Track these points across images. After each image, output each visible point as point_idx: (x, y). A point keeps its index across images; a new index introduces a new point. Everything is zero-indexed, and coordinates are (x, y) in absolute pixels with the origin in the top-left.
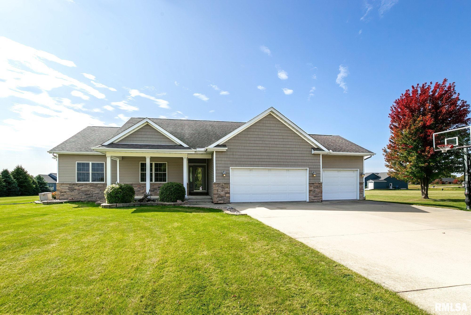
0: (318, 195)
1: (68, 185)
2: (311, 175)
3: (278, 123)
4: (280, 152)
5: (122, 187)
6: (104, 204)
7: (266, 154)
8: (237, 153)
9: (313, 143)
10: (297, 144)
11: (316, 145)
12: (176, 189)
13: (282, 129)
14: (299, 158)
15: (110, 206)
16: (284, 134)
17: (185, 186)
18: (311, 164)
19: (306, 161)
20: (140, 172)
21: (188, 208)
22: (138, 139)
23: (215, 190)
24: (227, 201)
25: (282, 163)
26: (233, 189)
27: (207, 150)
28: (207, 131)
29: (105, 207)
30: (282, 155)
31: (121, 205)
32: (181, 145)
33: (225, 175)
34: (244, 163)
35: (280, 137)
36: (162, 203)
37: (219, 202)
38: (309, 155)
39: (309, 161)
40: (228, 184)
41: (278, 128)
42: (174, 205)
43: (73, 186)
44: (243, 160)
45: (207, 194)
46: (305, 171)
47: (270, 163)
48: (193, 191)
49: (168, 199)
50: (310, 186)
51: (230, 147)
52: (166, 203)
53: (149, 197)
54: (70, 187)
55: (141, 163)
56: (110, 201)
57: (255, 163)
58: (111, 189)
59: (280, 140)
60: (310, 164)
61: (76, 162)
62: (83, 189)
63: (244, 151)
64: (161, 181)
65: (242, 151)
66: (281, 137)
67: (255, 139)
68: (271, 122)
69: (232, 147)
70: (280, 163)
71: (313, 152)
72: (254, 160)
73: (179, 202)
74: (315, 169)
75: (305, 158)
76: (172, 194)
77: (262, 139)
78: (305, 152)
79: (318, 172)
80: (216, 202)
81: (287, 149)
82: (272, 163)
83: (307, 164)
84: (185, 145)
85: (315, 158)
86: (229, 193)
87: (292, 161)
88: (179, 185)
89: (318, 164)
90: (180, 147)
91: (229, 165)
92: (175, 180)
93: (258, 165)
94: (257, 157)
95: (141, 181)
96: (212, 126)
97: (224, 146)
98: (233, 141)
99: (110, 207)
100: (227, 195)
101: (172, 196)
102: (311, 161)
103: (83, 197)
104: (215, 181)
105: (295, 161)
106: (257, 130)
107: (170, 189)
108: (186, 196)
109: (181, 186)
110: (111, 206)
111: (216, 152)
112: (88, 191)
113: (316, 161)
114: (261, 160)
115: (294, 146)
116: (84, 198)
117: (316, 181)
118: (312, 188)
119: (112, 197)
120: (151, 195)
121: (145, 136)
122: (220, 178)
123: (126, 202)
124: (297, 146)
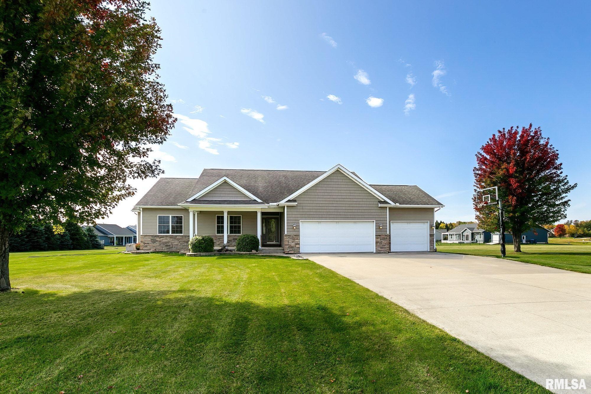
0: (385, 246)
1: (151, 237)
2: (378, 228)
3: (345, 178)
4: (347, 205)
5: (204, 238)
6: (189, 253)
7: (334, 208)
8: (307, 208)
9: (379, 196)
10: (364, 197)
11: (383, 199)
12: (251, 240)
13: (349, 184)
14: (365, 211)
15: (195, 254)
16: (351, 189)
17: (259, 237)
18: (378, 216)
19: (373, 214)
20: (216, 225)
21: (262, 256)
22: (217, 195)
23: (286, 241)
24: (297, 251)
25: (349, 216)
26: (303, 240)
27: (278, 205)
28: (280, 183)
29: (191, 255)
30: (349, 208)
31: (204, 254)
32: (255, 200)
33: (295, 228)
34: (313, 216)
35: (347, 192)
36: (239, 252)
37: (290, 252)
38: (376, 208)
39: (375, 214)
40: (298, 235)
41: (345, 183)
42: (250, 254)
43: (155, 238)
44: (312, 213)
45: (280, 246)
46: (372, 223)
47: (338, 216)
48: (266, 243)
49: (244, 249)
50: (377, 238)
51: (299, 202)
52: (242, 252)
53: (226, 248)
54: (152, 238)
55: (217, 216)
56: (194, 251)
57: (324, 216)
58: (195, 241)
59: (347, 194)
60: (376, 216)
61: (158, 215)
62: (164, 241)
63: (313, 205)
64: (236, 233)
65: (311, 205)
66: (349, 192)
67: (323, 194)
68: (339, 178)
69: (302, 202)
70: (347, 216)
71: (380, 205)
72: (322, 213)
73: (254, 251)
74: (382, 222)
75: (372, 211)
76: (248, 244)
77: (330, 194)
78: (372, 205)
79: (384, 225)
80: (287, 252)
81: (355, 203)
82: (340, 216)
83: (374, 216)
84: (259, 201)
85: (382, 211)
86: (299, 244)
87: (359, 214)
88: (253, 236)
89: (385, 216)
90: (255, 202)
91: (299, 219)
92: (250, 233)
93: (326, 218)
94: (325, 211)
95: (217, 233)
96: (286, 177)
97: (294, 201)
98: (303, 196)
99: (195, 256)
100: (297, 246)
101: (248, 247)
102: (378, 214)
103: (163, 248)
104: (286, 233)
105: (362, 214)
106: (325, 186)
107: (246, 240)
108: (260, 247)
109: (255, 238)
110: (197, 254)
111: (287, 206)
112: (168, 242)
113: (383, 214)
114: (329, 213)
115: (361, 200)
116: (165, 249)
117: (383, 232)
118: (379, 240)
119: (196, 247)
120: (228, 246)
121: (223, 192)
122: (291, 230)
123: (207, 252)
124: (363, 200)
